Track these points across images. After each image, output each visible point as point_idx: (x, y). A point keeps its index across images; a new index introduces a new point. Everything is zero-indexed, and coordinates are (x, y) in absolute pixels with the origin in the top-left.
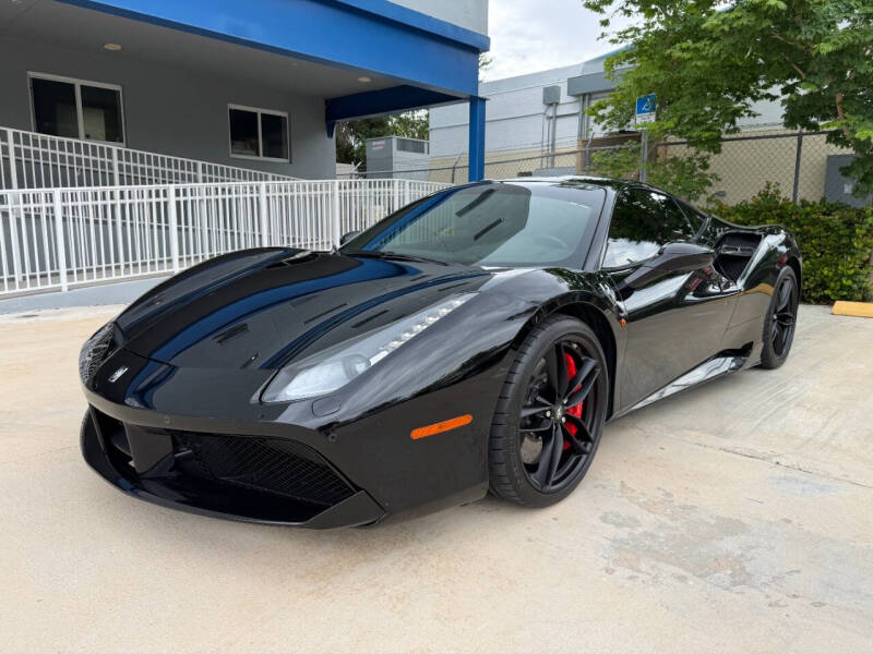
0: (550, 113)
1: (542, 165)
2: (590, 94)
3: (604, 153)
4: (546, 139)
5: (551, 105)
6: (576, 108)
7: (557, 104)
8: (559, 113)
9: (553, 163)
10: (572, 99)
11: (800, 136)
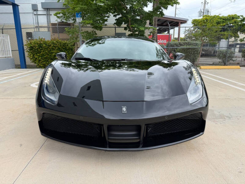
0: (35, 13)
1: (35, 30)
2: (49, 9)
3: (68, 28)
4: (35, 22)
5: (35, 10)
6: (45, 13)
7: (37, 10)
8: (38, 14)
9: (39, 30)
10: (43, 9)
11: (115, 27)
